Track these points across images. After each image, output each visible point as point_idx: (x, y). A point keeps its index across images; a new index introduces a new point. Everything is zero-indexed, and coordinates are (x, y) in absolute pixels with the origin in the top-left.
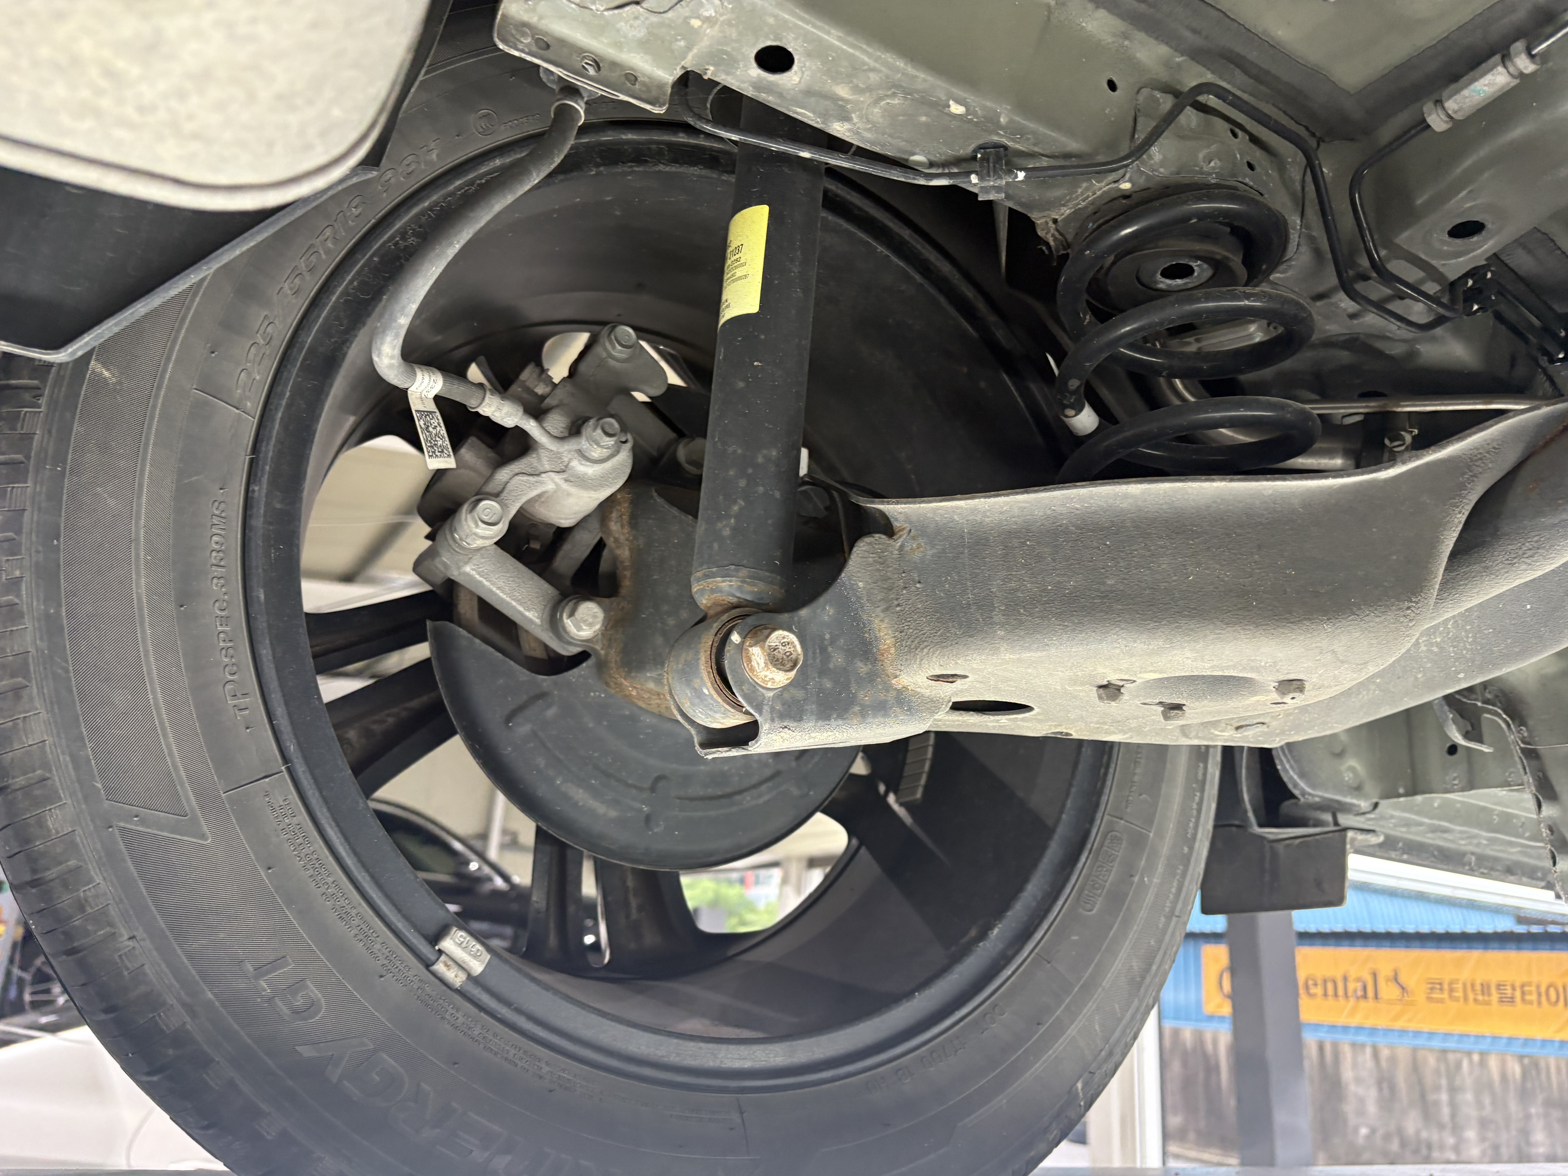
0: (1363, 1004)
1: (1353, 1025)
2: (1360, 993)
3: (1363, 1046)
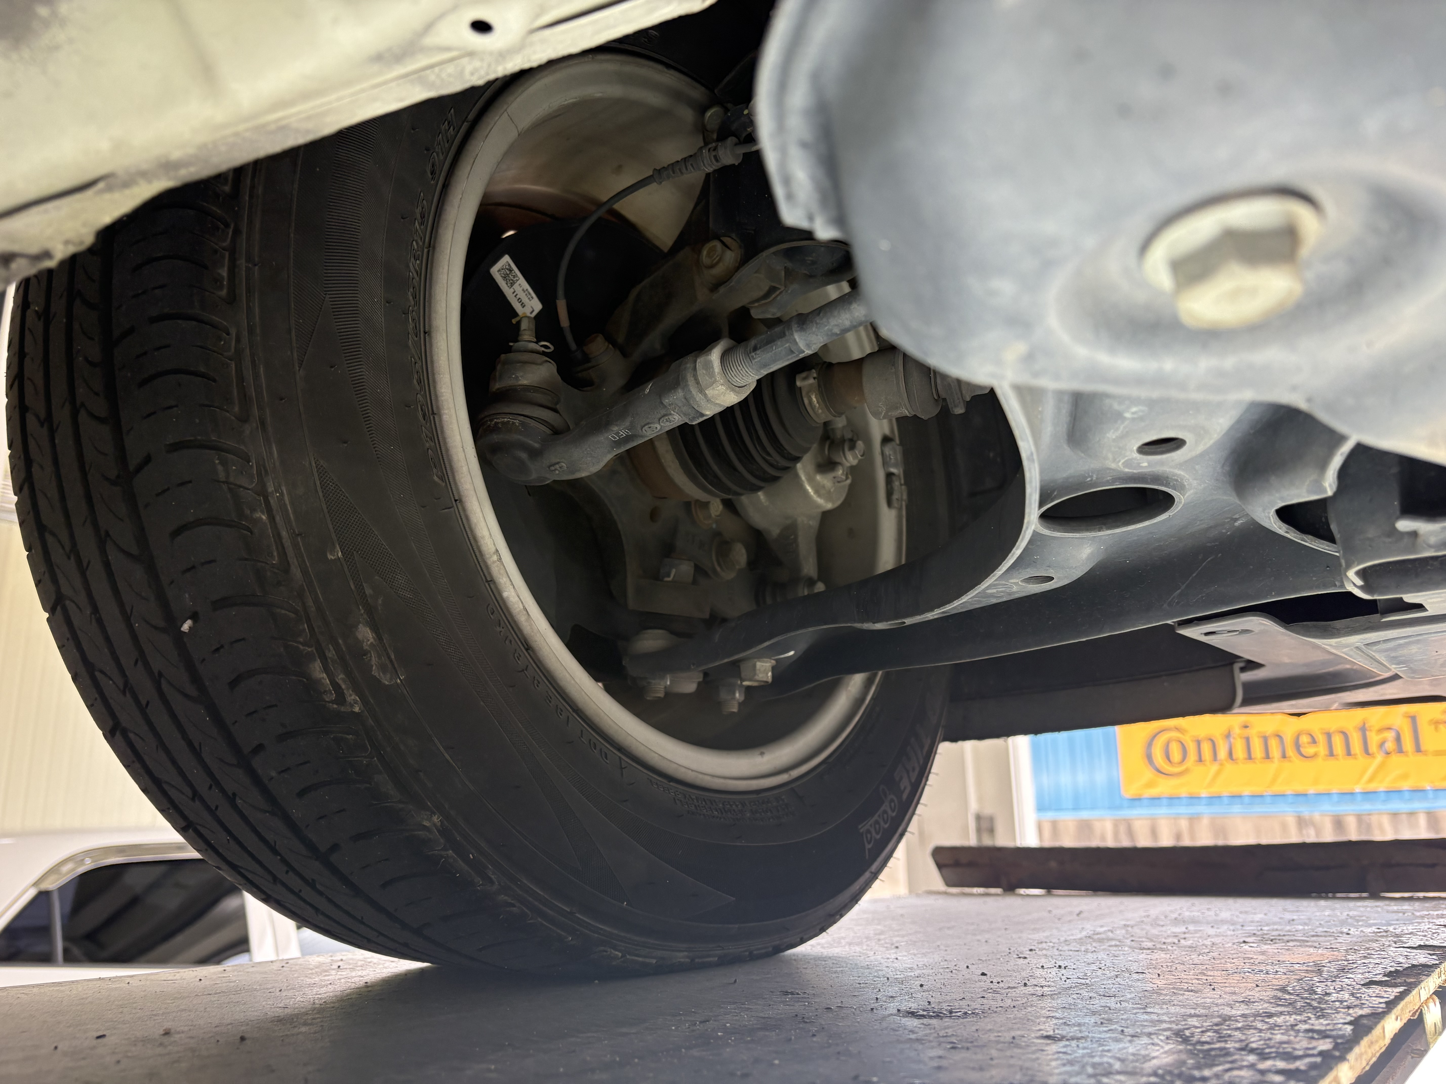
0: (1395, 758)
1: (1381, 789)
2: (1390, 745)
3: (1412, 814)
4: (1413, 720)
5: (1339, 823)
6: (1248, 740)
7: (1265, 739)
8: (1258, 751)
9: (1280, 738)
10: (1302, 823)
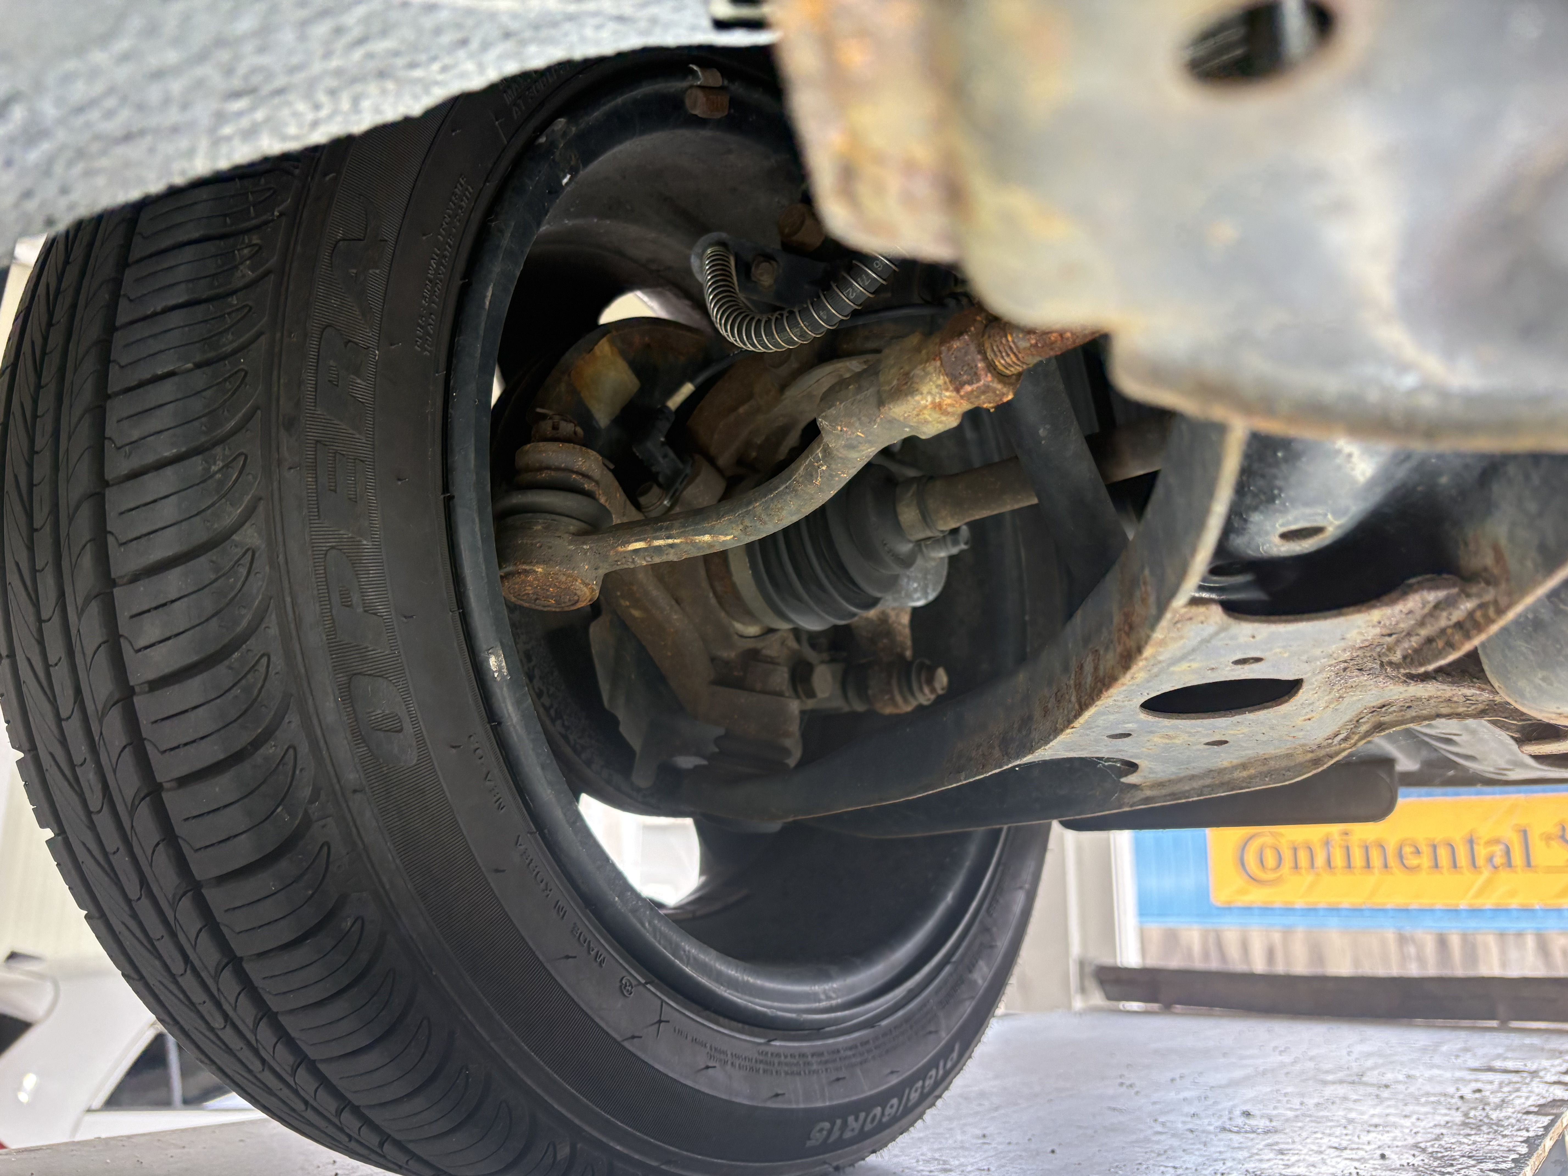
1: (1488, 907)
2: (1499, 860)
3: (1520, 935)
4: (1524, 834)
5: (1442, 942)
6: (1347, 847)
7: (1366, 848)
8: (1358, 860)
9: (1382, 847)
10: (1402, 940)
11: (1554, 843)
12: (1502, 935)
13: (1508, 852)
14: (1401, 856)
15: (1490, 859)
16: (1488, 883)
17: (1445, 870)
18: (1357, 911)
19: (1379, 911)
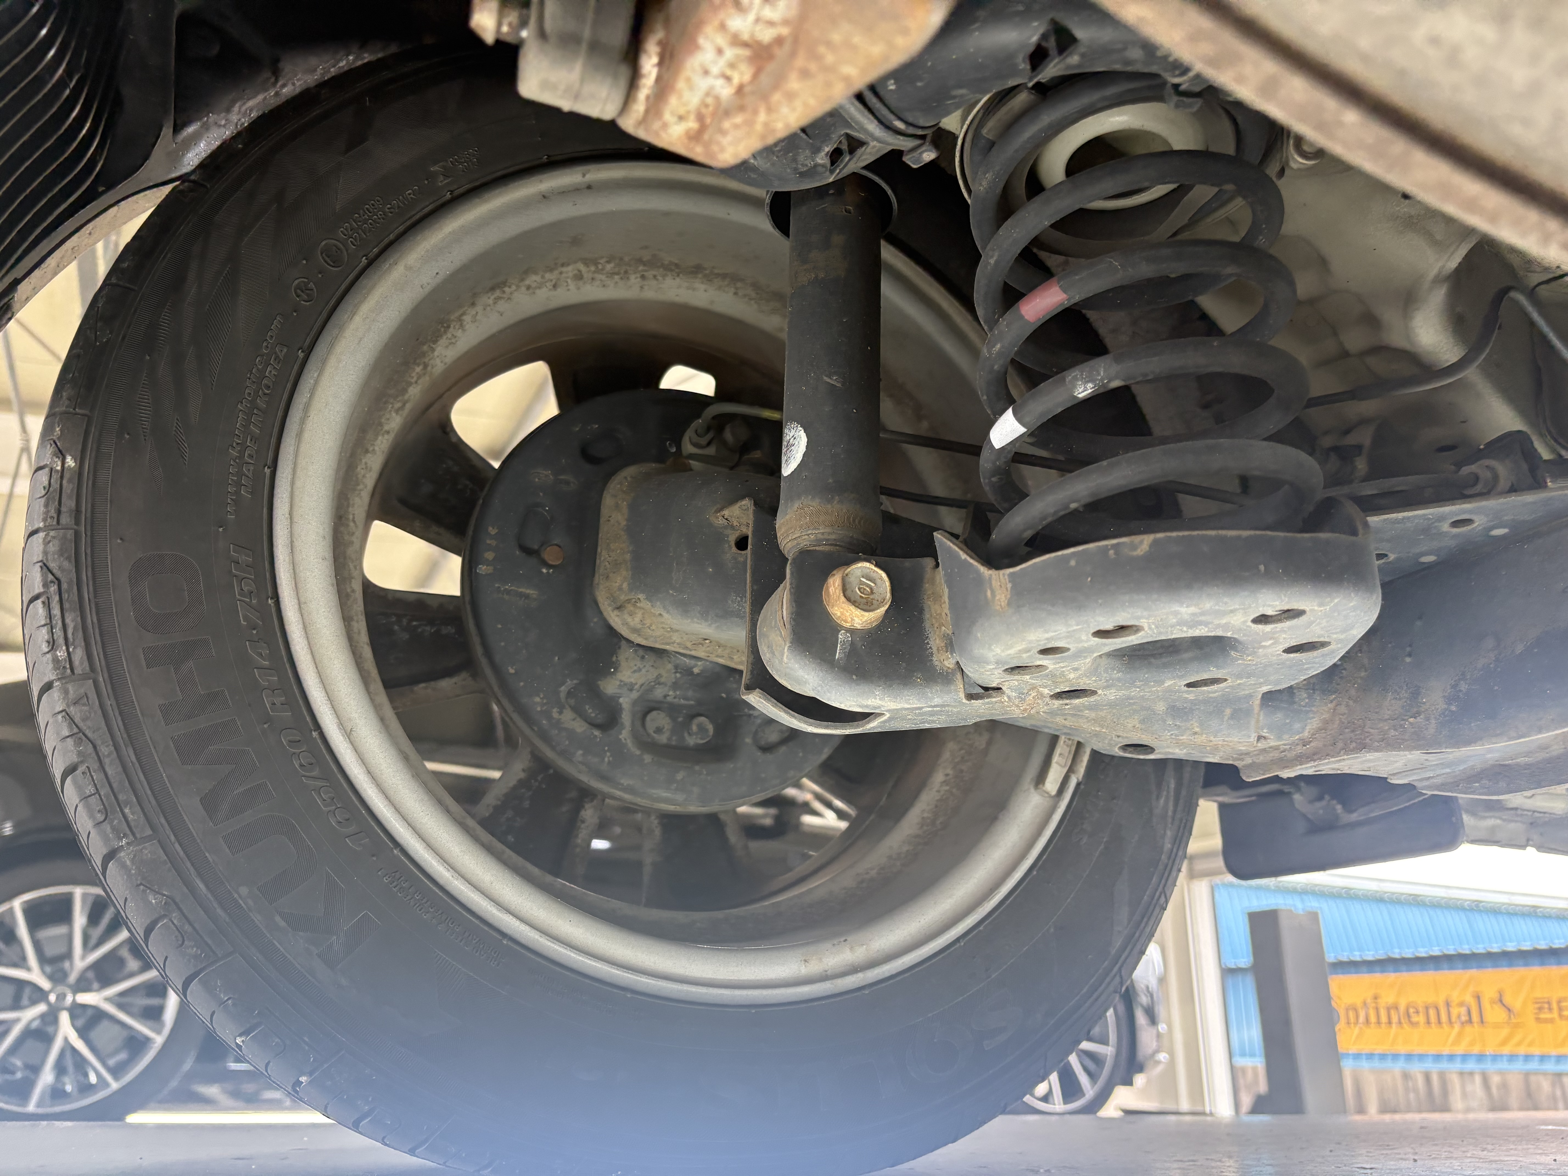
1: (1459, 1052)
2: (1464, 1018)
3: (1471, 1074)
4: (1478, 998)
5: (1427, 1077)
6: (1377, 1010)
7: (1388, 1010)
8: (1384, 1019)
9: (1396, 1008)
10: (1406, 1076)
11: (1494, 1006)
12: (1461, 1074)
13: (1469, 1013)
14: (1409, 1016)
15: (1459, 1016)
16: (1460, 1034)
17: (1433, 1025)
18: (1383, 1057)
19: (1395, 1057)
